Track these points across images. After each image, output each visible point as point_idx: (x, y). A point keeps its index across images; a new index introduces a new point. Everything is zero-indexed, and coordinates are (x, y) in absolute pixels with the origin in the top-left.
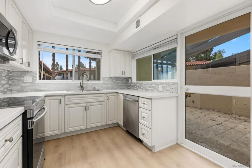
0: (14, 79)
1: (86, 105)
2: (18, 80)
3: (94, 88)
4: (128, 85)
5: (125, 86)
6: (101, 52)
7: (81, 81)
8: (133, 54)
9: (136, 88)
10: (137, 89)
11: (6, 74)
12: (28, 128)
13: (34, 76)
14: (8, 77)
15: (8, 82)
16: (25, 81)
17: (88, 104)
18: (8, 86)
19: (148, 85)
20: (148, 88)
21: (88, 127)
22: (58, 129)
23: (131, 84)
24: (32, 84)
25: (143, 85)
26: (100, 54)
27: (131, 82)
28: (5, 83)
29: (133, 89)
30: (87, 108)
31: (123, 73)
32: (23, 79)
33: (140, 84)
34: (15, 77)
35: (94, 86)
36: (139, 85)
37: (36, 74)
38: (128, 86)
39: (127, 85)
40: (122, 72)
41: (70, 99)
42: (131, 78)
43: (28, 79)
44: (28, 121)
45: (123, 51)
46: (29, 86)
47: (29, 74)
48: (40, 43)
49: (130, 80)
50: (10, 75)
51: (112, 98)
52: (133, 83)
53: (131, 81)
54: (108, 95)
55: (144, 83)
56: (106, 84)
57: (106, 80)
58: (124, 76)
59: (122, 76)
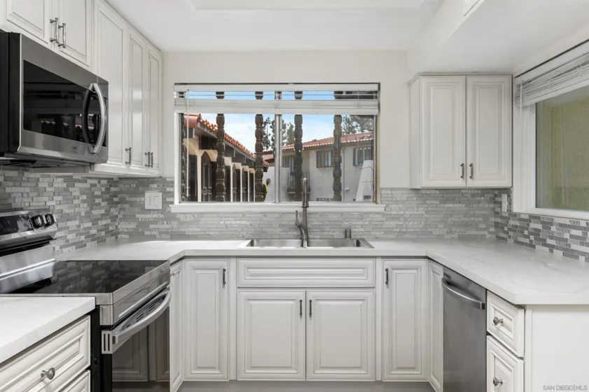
0: (123, 201)
1: (303, 298)
2: (132, 204)
3: (348, 234)
4: (499, 220)
5: (483, 226)
6: (375, 88)
7: (297, 206)
8: (518, 81)
9: (527, 241)
10: (532, 246)
11: (103, 189)
12: (103, 352)
13: (168, 189)
14: (108, 196)
15: (107, 211)
16: (146, 208)
17: (312, 294)
18: (109, 221)
19: (575, 232)
20: (575, 247)
21: (312, 377)
22: (217, 367)
23: (507, 219)
24: (162, 216)
25: (553, 228)
26: (371, 95)
27: (509, 210)
28: (102, 215)
29: (517, 242)
30: (306, 309)
31: (467, 170)
32: (142, 199)
33: (542, 223)
34: (125, 195)
35: (346, 224)
36: (539, 226)
37: (173, 185)
38: (496, 224)
39: (493, 219)
40: (462, 165)
41: (252, 271)
42: (507, 191)
43: (152, 199)
44: (103, 332)
45: (466, 75)
46: (155, 222)
47: (155, 186)
48: (182, 88)
49: (505, 197)
50: (113, 189)
52: (515, 215)
53: (510, 203)
54: (389, 264)
55: (556, 220)
56: (397, 218)
57: (397, 202)
58: (472, 184)
59: (459, 183)
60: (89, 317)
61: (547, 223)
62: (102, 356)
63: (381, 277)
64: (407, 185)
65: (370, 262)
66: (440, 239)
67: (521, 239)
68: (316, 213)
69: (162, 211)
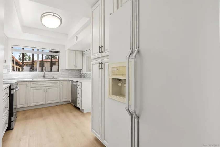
1: (45, 88)
3: (54, 78)
5: (78, 76)
6: (59, 51)
7: (43, 73)
8: (83, 53)
10: (85, 78)
12: (12, 93)
17: (47, 88)
21: (47, 103)
22: (25, 104)
23: (82, 74)
29: (83, 78)
30: (46, 90)
31: (76, 66)
35: (53, 76)
37: (10, 68)
39: (80, 75)
41: (34, 84)
42: (82, 70)
44: (12, 90)
45: (76, 51)
48: (13, 46)
49: (81, 71)
51: (65, 84)
54: (62, 81)
56: (63, 74)
57: (63, 72)
58: (76, 68)
59: (74, 68)
60: (9, 88)
61: (87, 74)
62: (11, 94)
63: (61, 84)
64: (65, 69)
65: (59, 81)
66: (71, 78)
67: (84, 77)
68: (47, 74)
69: (7, 74)
